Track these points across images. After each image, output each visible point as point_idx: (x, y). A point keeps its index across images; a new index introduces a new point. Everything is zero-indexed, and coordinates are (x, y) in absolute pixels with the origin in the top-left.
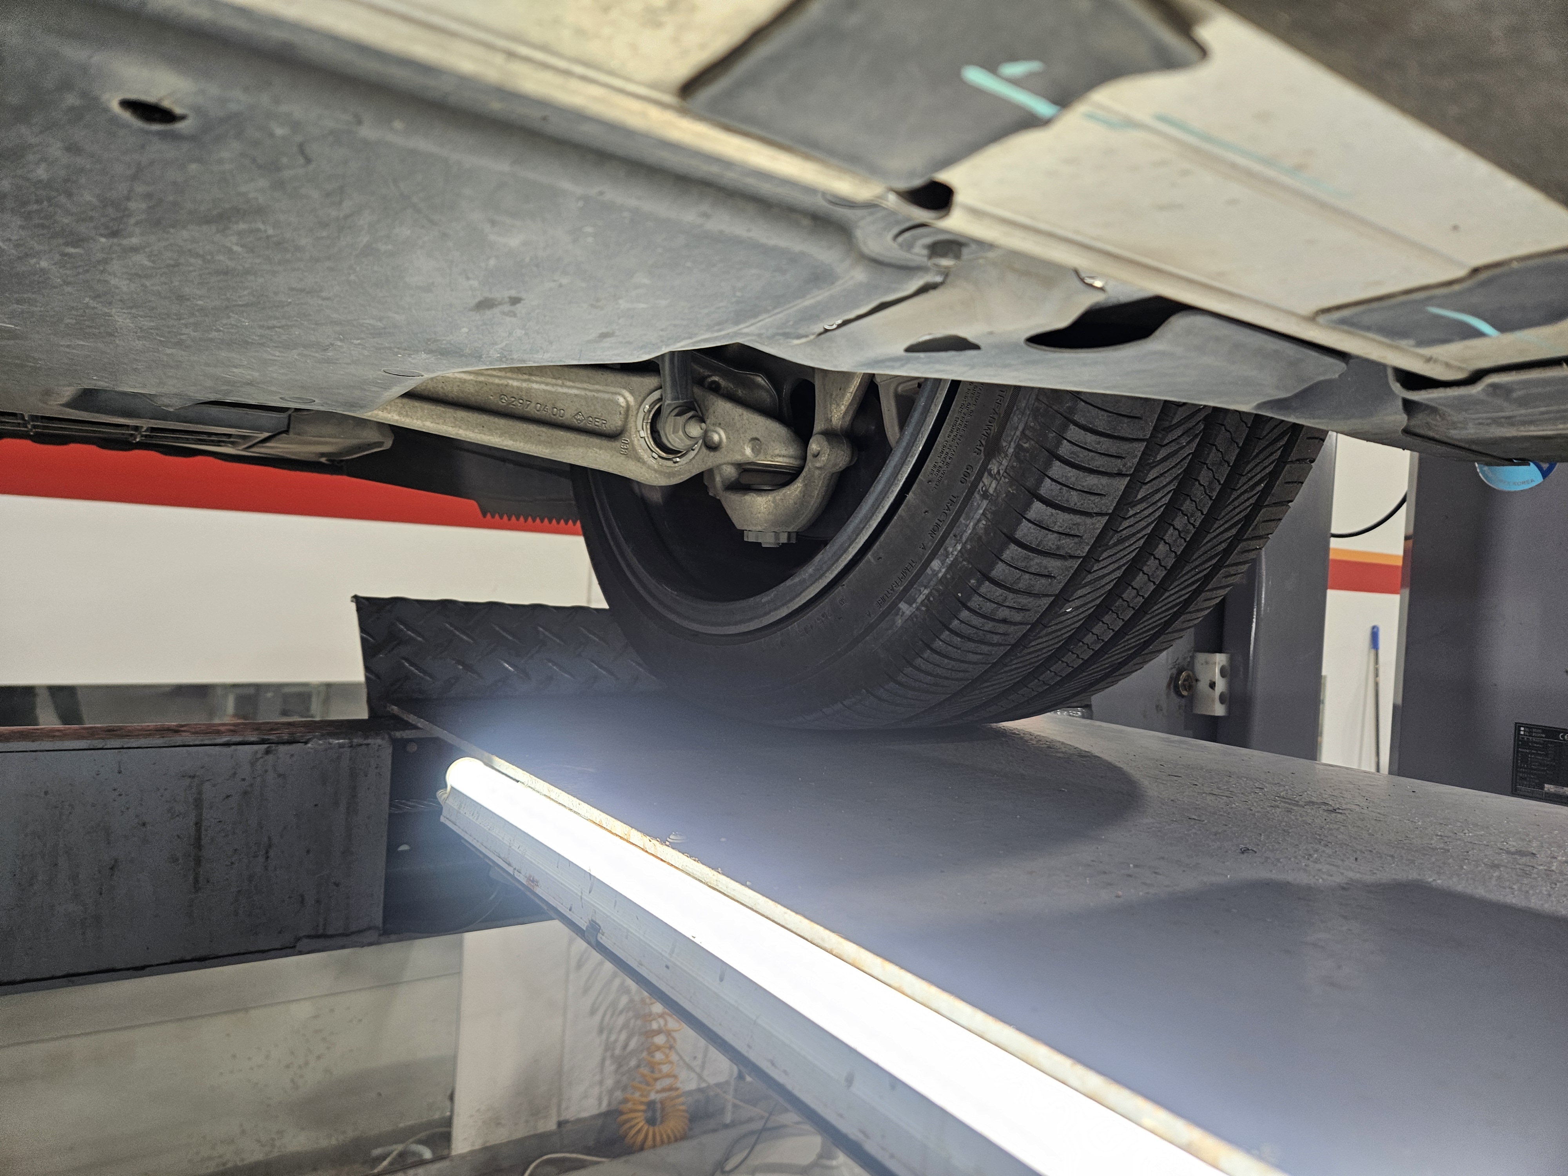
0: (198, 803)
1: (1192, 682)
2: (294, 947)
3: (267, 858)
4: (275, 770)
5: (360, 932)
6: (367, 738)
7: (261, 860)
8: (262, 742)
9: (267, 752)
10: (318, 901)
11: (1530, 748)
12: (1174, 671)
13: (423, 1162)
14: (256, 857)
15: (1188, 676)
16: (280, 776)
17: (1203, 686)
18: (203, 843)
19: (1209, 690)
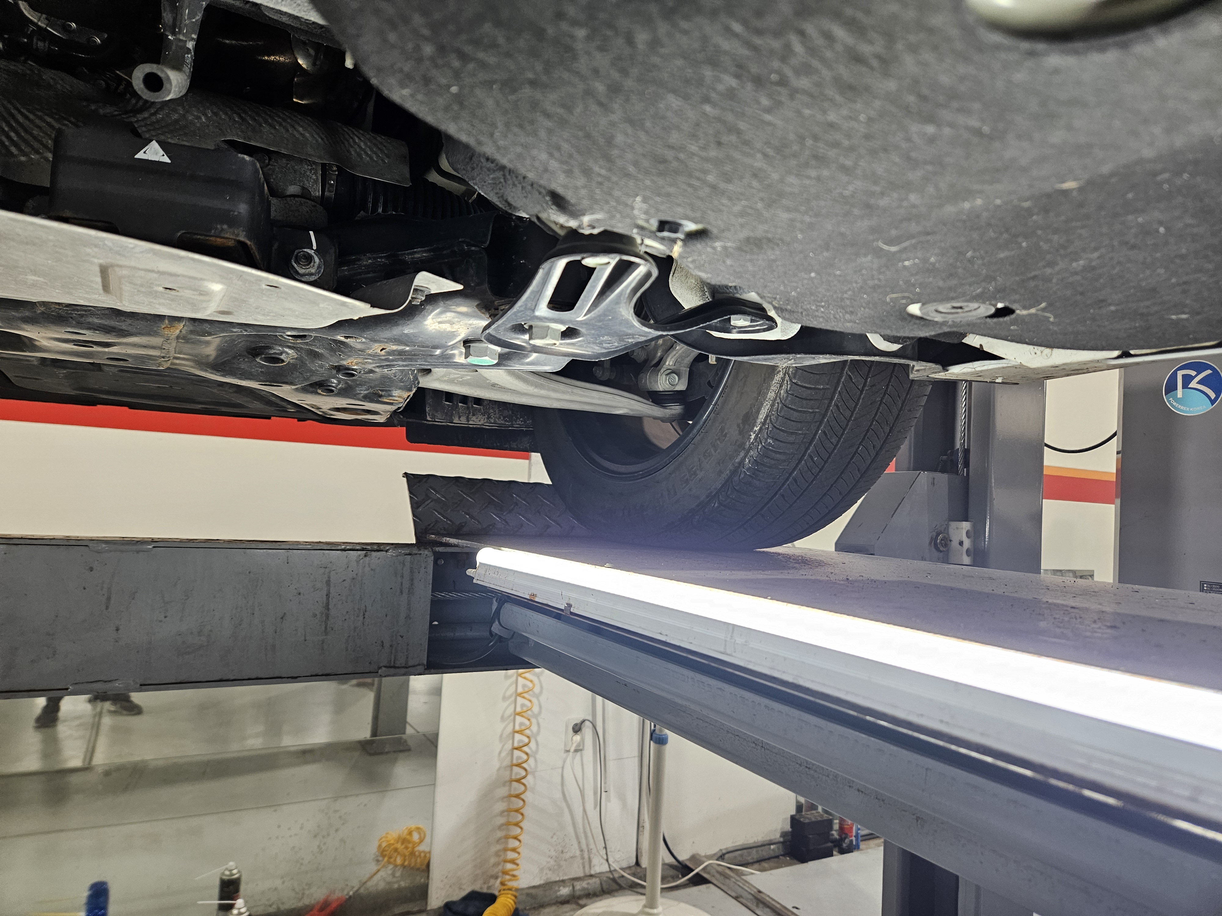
0: (328, 583)
1: (946, 541)
3: (364, 618)
4: (369, 566)
5: (414, 666)
6: (420, 550)
7: (361, 618)
8: (363, 550)
9: (366, 556)
10: (391, 646)
12: (935, 534)
14: (358, 616)
15: (944, 537)
16: (372, 570)
17: (955, 543)
18: (330, 607)
19: (959, 547)
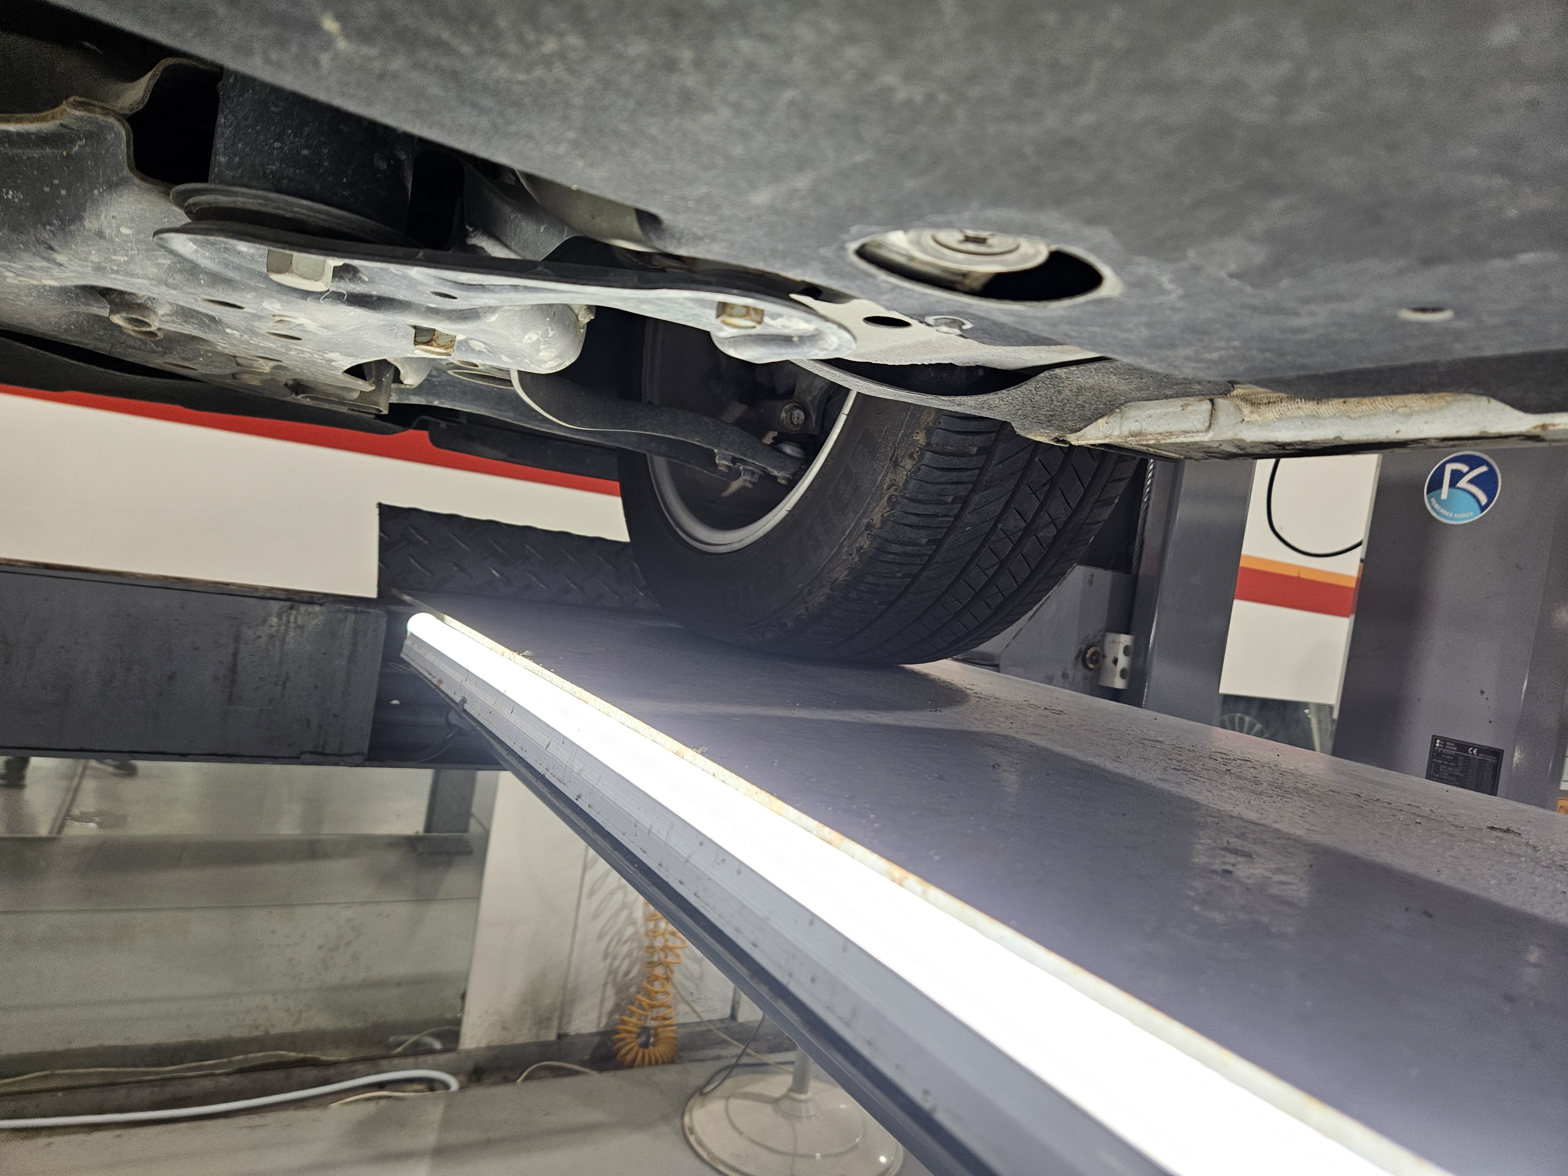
0: (237, 639)
1: (1098, 657)
2: (298, 758)
3: (284, 687)
5: (351, 755)
7: (280, 688)
8: (288, 599)
9: (291, 608)
11: (1444, 759)
12: (1084, 646)
13: (431, 1051)
14: (276, 685)
15: (1097, 651)
17: (1108, 661)
18: (237, 669)
19: (1112, 665)
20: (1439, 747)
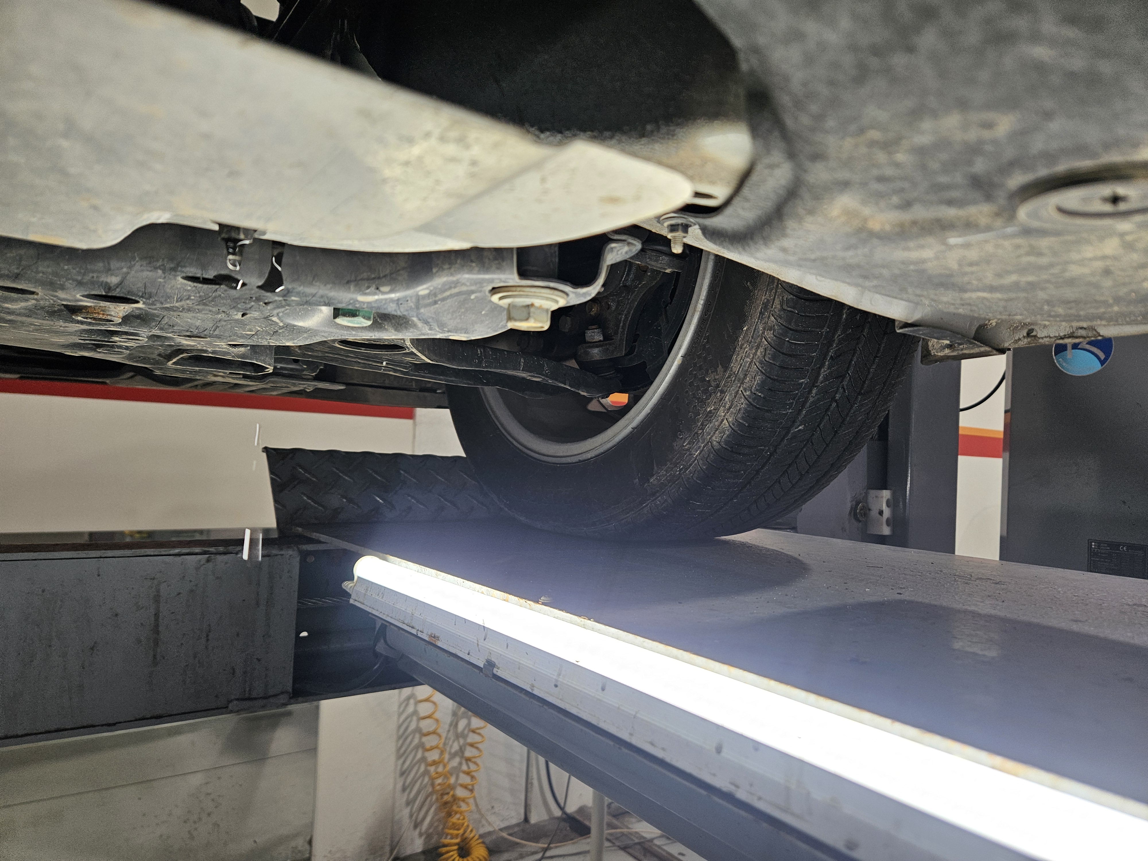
0: (157, 599)
1: (866, 511)
2: (227, 707)
3: (208, 640)
4: (214, 574)
5: (276, 696)
6: (281, 549)
7: (204, 641)
8: (204, 553)
9: (208, 561)
10: (245, 673)
11: (1100, 557)
12: (854, 503)
14: (199, 639)
15: (863, 506)
16: (217, 578)
17: (874, 513)
18: (160, 629)
19: (878, 515)
20: (1094, 548)
